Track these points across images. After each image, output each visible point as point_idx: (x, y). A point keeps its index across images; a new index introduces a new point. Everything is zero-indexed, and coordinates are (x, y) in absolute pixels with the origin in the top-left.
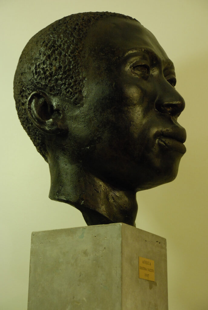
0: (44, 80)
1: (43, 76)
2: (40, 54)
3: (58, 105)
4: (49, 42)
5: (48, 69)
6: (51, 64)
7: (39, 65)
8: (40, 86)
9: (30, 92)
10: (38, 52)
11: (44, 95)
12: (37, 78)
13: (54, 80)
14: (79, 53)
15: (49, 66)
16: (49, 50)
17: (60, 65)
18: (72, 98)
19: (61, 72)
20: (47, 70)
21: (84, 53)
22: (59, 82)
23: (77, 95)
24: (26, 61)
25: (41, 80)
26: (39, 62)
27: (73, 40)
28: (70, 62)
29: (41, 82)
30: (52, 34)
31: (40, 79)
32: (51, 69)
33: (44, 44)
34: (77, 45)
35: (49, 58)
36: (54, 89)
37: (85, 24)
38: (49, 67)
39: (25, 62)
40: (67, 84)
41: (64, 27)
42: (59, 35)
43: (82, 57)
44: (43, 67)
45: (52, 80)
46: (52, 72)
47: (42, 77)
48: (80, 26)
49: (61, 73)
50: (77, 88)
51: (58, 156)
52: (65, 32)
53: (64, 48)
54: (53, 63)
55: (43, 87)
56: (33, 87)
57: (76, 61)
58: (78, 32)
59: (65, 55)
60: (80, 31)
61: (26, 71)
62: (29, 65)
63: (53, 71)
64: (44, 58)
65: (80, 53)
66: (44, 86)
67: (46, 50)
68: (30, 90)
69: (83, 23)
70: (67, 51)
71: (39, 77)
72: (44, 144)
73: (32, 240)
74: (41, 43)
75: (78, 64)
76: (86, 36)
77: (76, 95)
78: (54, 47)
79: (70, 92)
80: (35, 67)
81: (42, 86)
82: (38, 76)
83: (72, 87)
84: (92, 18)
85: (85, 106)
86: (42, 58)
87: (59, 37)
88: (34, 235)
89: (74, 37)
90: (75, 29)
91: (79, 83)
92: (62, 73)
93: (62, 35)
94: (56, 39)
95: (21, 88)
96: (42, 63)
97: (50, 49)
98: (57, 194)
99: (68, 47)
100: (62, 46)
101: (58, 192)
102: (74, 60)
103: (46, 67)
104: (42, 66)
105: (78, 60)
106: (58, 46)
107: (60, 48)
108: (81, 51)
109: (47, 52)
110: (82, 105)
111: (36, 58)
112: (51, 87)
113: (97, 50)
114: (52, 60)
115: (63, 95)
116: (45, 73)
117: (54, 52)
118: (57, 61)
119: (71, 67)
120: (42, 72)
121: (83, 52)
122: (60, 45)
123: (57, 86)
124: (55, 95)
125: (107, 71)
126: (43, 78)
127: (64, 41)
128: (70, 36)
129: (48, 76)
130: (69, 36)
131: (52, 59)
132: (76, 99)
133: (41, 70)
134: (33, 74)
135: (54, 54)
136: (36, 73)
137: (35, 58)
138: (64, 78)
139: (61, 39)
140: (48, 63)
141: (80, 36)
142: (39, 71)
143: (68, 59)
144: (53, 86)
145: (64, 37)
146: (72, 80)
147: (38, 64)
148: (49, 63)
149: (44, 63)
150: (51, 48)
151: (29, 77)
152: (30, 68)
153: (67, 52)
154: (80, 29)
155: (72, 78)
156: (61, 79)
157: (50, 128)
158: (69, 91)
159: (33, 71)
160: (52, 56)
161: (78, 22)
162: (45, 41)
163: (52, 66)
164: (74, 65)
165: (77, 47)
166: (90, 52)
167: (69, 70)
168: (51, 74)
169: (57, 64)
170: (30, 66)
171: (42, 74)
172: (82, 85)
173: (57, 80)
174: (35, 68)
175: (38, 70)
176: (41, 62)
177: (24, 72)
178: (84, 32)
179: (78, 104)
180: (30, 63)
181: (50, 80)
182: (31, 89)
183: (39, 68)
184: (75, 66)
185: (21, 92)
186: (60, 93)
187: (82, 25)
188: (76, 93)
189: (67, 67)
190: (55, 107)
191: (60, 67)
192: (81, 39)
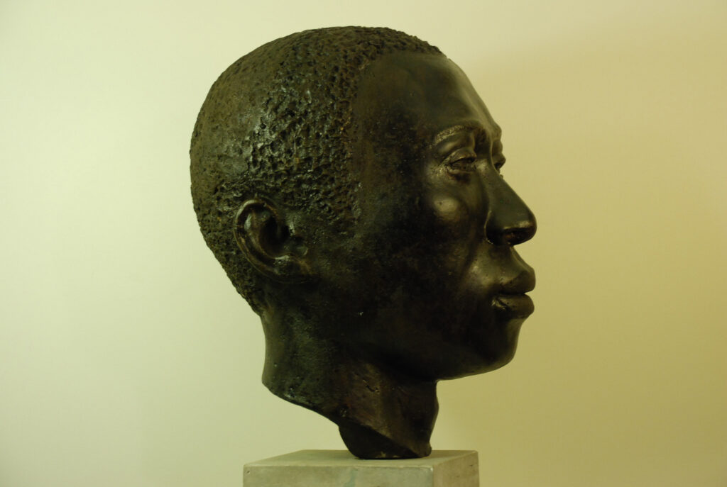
0: (273, 178)
1: (271, 172)
2: (263, 127)
3: (301, 228)
4: (280, 103)
5: (283, 160)
6: (289, 152)
7: (262, 148)
8: (263, 189)
9: (237, 194)
10: (259, 120)
11: (270, 207)
12: (257, 174)
13: (294, 182)
14: (344, 131)
15: (284, 155)
16: (283, 121)
17: (308, 153)
18: (330, 220)
19: (310, 169)
20: (281, 162)
21: (355, 132)
22: (304, 186)
23: (343, 214)
24: (229, 134)
25: (267, 178)
26: (262, 144)
27: (332, 105)
28: (328, 150)
29: (267, 182)
30: (286, 85)
31: (262, 177)
32: (289, 161)
33: (270, 107)
34: (340, 115)
35: (284, 138)
36: (293, 198)
37: (352, 68)
38: (285, 157)
39: (227, 134)
40: (322, 192)
41: (310, 74)
42: (303, 91)
43: (352, 140)
44: (272, 155)
45: (292, 183)
46: (292, 168)
47: (269, 173)
48: (342, 75)
49: (309, 171)
50: (343, 200)
51: (292, 318)
52: (313, 86)
53: (315, 121)
54: (293, 149)
55: (268, 191)
56: (246, 187)
57: (340, 148)
58: (339, 86)
59: (318, 136)
60: (344, 83)
61: (232, 154)
62: (239, 144)
63: (293, 166)
64: (274, 137)
65: (347, 131)
66: (272, 189)
67: (275, 120)
68: (238, 192)
69: (348, 65)
70: (320, 126)
71: (262, 172)
72: (260, 289)
73: (245, 481)
74: (262, 101)
75: (344, 154)
76: (355, 95)
77: (340, 215)
78: (293, 115)
79: (327, 208)
80: (251, 151)
81: (266, 189)
82: (259, 169)
83: (332, 199)
84: (361, 54)
85: (357, 236)
86: (267, 135)
87: (302, 94)
88: (247, 471)
89: (333, 98)
90: (333, 79)
91: (346, 192)
92: (312, 170)
93: (309, 92)
94: (297, 100)
95: (218, 182)
96: (268, 145)
97: (284, 117)
98: (290, 391)
99: (324, 119)
100: (311, 116)
101: (292, 387)
102: (336, 147)
103: (280, 156)
104: (268, 152)
105: (343, 145)
106: (301, 115)
107: (305, 118)
108: (349, 127)
109: (278, 124)
110: (351, 235)
111: (254, 133)
112: (286, 194)
113: (379, 127)
114: (290, 143)
115: (311, 212)
116: (274, 166)
117: (293, 125)
118: (301, 146)
119: (331, 160)
120: (269, 164)
121: (353, 129)
122: (306, 113)
123: (300, 192)
124: (293, 209)
125: (401, 172)
126: (271, 175)
127: (312, 106)
128: (326, 96)
129: (282, 174)
130: (324, 95)
131: (290, 139)
132: (340, 222)
133: (267, 161)
134: (249, 164)
135: (295, 130)
136: (255, 162)
137: (250, 132)
138: (316, 181)
139: (307, 102)
140: (283, 150)
141: (344, 96)
142: (262, 161)
143: (324, 143)
144: (292, 193)
145: (313, 98)
146: (331, 184)
147: (259, 146)
148: (285, 149)
149: (273, 146)
150: (286, 115)
151: (237, 167)
152: (241, 152)
153: (322, 129)
154: (342, 80)
155: (332, 180)
156: (310, 182)
157: (284, 272)
158: (326, 205)
159: (247, 159)
160: (289, 134)
161: (336, 64)
162: (270, 99)
163: (291, 156)
164: (336, 156)
165: (340, 120)
166: (366, 131)
167: (327, 166)
168: (289, 172)
169: (302, 154)
170: (241, 147)
171: (269, 168)
172: (351, 196)
173: (300, 182)
174: (253, 152)
175: (260, 159)
176: (266, 144)
177: (226, 155)
178: (352, 86)
179: (344, 231)
180: (239, 139)
181: (285, 182)
182: (240, 190)
183: (261, 154)
184: (338, 158)
185: (216, 190)
186: (306, 208)
187: (346, 70)
188: (341, 211)
189: (323, 161)
190: (294, 231)
191: (308, 159)
192: (347, 102)
